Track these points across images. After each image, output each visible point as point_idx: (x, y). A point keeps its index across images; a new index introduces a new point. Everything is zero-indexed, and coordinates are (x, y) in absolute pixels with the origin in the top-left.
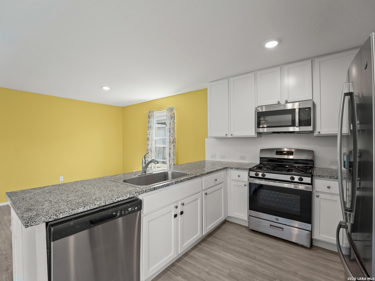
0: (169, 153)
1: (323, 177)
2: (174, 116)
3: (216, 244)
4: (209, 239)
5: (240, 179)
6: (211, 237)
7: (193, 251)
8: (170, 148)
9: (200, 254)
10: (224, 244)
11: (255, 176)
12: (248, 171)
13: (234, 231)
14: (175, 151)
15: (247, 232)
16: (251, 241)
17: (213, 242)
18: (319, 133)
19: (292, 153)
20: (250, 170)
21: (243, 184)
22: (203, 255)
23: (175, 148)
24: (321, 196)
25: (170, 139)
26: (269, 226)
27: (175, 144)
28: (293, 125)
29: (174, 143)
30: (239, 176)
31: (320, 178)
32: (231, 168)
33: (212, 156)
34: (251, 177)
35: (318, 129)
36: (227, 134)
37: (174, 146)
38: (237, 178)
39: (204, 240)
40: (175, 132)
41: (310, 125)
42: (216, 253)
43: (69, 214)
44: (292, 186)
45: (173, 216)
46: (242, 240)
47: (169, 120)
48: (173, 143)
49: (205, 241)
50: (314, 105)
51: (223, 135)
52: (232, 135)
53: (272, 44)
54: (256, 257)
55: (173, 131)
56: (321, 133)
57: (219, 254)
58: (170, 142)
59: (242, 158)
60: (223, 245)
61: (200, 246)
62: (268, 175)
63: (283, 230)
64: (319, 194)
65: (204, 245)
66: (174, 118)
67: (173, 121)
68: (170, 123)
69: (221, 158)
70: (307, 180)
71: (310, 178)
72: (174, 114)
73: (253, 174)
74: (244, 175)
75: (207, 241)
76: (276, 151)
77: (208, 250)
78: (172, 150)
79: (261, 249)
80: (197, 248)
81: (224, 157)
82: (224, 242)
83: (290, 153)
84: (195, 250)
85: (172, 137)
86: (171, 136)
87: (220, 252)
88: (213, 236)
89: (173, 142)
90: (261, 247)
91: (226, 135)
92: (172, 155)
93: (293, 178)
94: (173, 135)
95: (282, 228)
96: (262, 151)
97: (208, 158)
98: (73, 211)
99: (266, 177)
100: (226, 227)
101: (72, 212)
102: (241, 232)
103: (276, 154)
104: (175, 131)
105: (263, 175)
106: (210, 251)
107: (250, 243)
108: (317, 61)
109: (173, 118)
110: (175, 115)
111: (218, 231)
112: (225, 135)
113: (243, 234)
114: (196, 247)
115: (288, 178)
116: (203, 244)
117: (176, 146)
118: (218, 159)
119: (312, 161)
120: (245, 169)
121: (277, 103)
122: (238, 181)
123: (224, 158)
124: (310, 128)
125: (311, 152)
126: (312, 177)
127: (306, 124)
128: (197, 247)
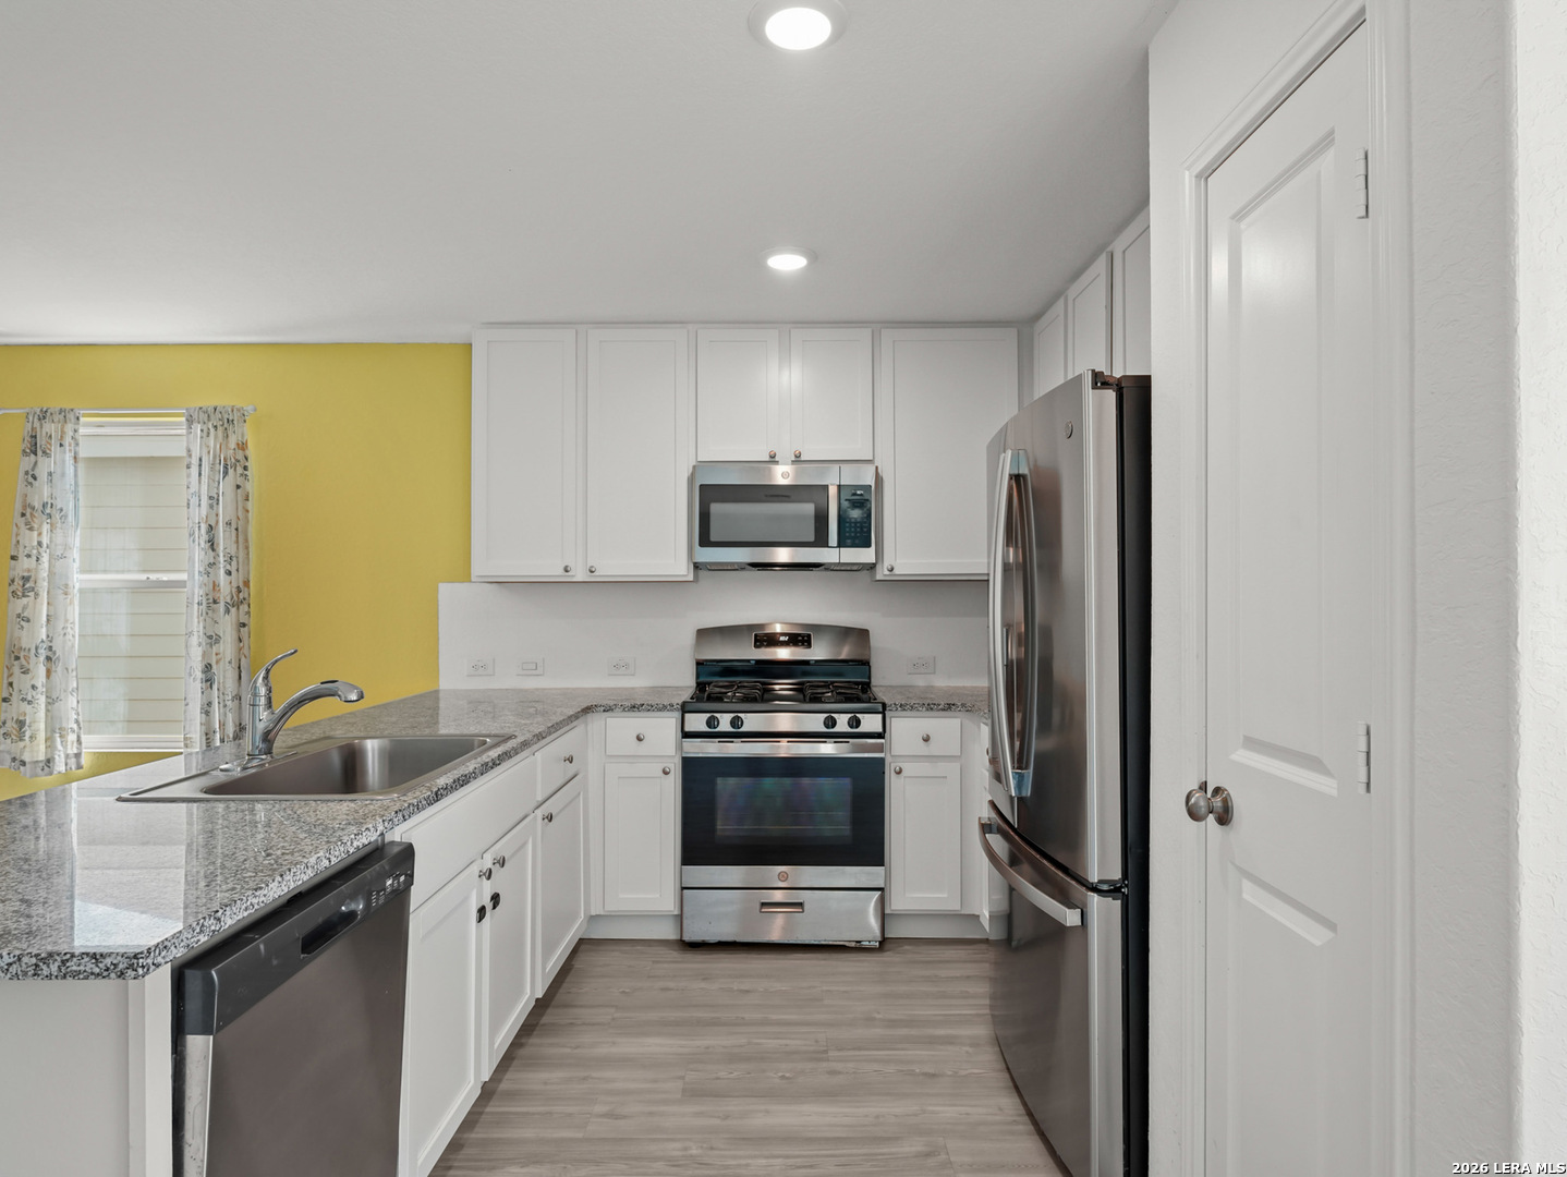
0: (208, 668)
1: (912, 708)
2: (240, 456)
3: (584, 1024)
4: (544, 1018)
5: (643, 749)
6: (549, 1011)
7: (508, 1075)
8: (210, 637)
9: (544, 1075)
10: (617, 1015)
11: (704, 728)
12: (678, 714)
13: (630, 966)
14: (246, 651)
15: (675, 955)
16: (704, 979)
17: (572, 1024)
18: (892, 570)
19: (806, 641)
20: (685, 709)
21: (657, 769)
22: (557, 1075)
23: (245, 639)
24: (908, 768)
25: (215, 586)
26: (758, 906)
27: (248, 613)
28: (821, 540)
29: (244, 608)
30: (639, 739)
31: (904, 713)
32: (608, 709)
33: (479, 669)
34: (686, 735)
35: (887, 562)
36: (571, 565)
37: (244, 625)
38: (634, 748)
39: (528, 1028)
40: (247, 548)
41: (869, 546)
42: (603, 1050)
43: (246, 909)
44: (827, 749)
45: (474, 915)
46: (671, 985)
47: (205, 479)
48: (233, 610)
49: (533, 1031)
50: (879, 479)
51: (551, 569)
52: (592, 572)
53: (786, 263)
54: (743, 1018)
55: (237, 542)
56: (896, 571)
57: (614, 1050)
58: (215, 602)
59: (619, 667)
60: (613, 1019)
61: (522, 1052)
62: (752, 722)
63: (803, 908)
64: (902, 765)
65: (535, 1043)
66: (245, 468)
67: (238, 487)
68: (211, 498)
69: (525, 672)
70: (871, 723)
71: (880, 716)
72: (242, 446)
73: (697, 722)
74: (662, 733)
75: (544, 1025)
76: (756, 635)
77: (568, 1050)
78: (227, 648)
79: (747, 991)
80: (515, 1062)
81: (539, 671)
82: (613, 1010)
83: (800, 641)
84: (511, 1069)
85: (229, 573)
86: (222, 571)
87: (614, 1043)
88: (553, 1003)
89: (237, 604)
90: (743, 987)
91: (567, 571)
92: (225, 676)
93: (831, 723)
94: (234, 563)
95: (800, 905)
96: (703, 634)
97: (453, 678)
98: (257, 894)
99: (744, 729)
100: (590, 960)
101: (255, 901)
102: (653, 962)
103: (756, 646)
104: (246, 540)
105: (736, 722)
106: (576, 1051)
107: (703, 985)
108: (888, 335)
109: (240, 470)
110: (251, 452)
111: (565, 985)
112: (561, 572)
113: (666, 965)
114: (507, 1061)
115: (815, 722)
116: (533, 1040)
117: (252, 623)
118: (508, 680)
119: (864, 664)
120: (664, 708)
121: (768, 459)
122: (633, 758)
123: (534, 672)
124: (865, 555)
125: (862, 635)
126: (883, 710)
127: (857, 541)
128: (513, 1059)
